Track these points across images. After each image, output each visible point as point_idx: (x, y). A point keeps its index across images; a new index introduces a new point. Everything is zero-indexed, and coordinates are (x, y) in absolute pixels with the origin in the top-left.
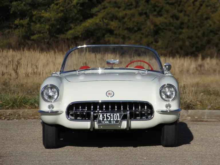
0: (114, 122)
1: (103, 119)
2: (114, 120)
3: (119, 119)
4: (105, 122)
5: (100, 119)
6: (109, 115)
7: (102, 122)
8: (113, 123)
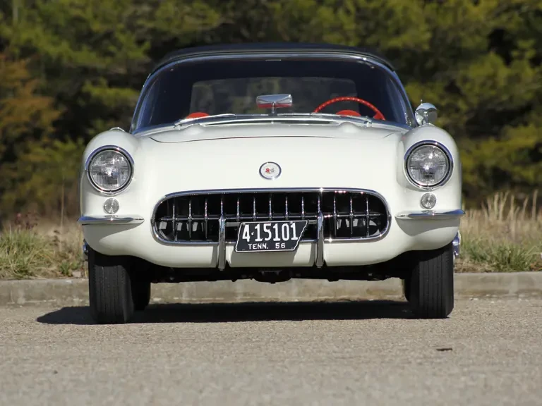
0: (283, 245)
1: (253, 238)
2: (282, 241)
3: (295, 238)
4: (256, 246)
5: (244, 237)
6: (268, 227)
7: (250, 245)
8: (280, 248)
